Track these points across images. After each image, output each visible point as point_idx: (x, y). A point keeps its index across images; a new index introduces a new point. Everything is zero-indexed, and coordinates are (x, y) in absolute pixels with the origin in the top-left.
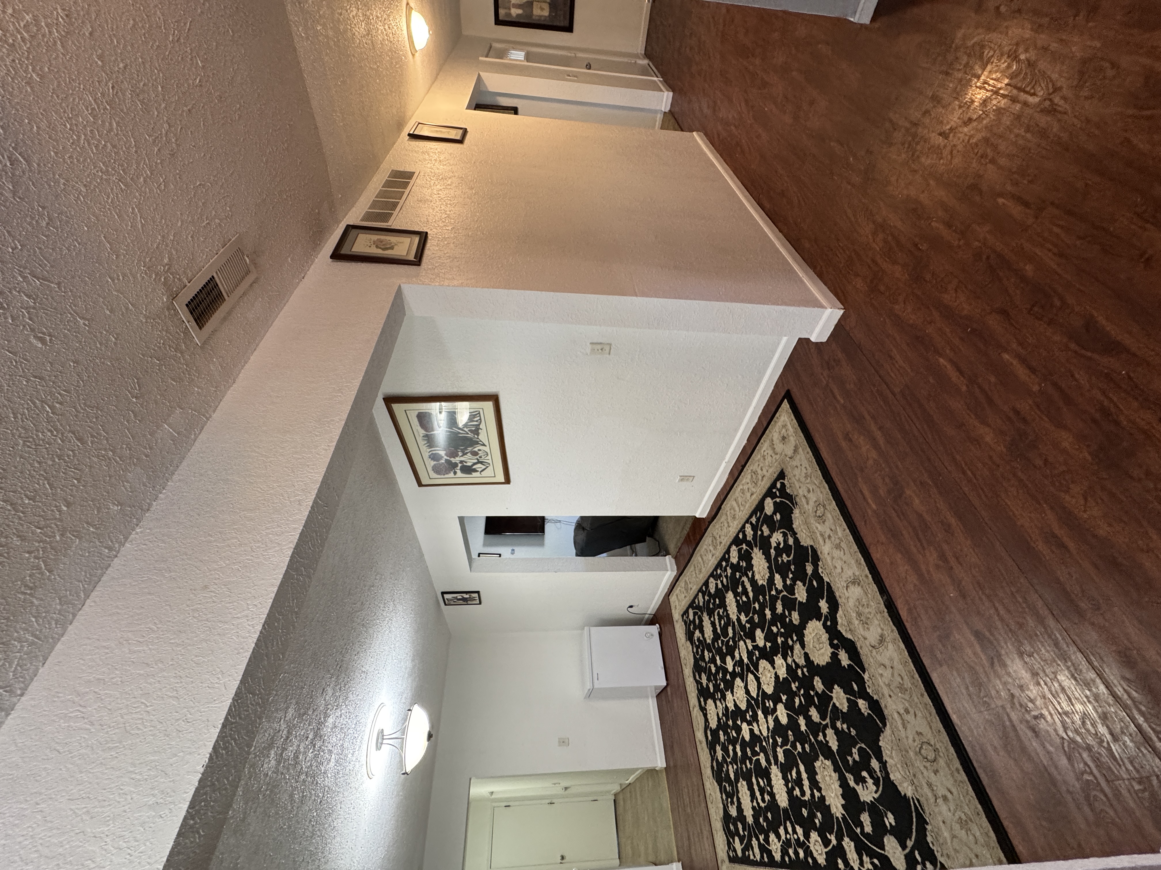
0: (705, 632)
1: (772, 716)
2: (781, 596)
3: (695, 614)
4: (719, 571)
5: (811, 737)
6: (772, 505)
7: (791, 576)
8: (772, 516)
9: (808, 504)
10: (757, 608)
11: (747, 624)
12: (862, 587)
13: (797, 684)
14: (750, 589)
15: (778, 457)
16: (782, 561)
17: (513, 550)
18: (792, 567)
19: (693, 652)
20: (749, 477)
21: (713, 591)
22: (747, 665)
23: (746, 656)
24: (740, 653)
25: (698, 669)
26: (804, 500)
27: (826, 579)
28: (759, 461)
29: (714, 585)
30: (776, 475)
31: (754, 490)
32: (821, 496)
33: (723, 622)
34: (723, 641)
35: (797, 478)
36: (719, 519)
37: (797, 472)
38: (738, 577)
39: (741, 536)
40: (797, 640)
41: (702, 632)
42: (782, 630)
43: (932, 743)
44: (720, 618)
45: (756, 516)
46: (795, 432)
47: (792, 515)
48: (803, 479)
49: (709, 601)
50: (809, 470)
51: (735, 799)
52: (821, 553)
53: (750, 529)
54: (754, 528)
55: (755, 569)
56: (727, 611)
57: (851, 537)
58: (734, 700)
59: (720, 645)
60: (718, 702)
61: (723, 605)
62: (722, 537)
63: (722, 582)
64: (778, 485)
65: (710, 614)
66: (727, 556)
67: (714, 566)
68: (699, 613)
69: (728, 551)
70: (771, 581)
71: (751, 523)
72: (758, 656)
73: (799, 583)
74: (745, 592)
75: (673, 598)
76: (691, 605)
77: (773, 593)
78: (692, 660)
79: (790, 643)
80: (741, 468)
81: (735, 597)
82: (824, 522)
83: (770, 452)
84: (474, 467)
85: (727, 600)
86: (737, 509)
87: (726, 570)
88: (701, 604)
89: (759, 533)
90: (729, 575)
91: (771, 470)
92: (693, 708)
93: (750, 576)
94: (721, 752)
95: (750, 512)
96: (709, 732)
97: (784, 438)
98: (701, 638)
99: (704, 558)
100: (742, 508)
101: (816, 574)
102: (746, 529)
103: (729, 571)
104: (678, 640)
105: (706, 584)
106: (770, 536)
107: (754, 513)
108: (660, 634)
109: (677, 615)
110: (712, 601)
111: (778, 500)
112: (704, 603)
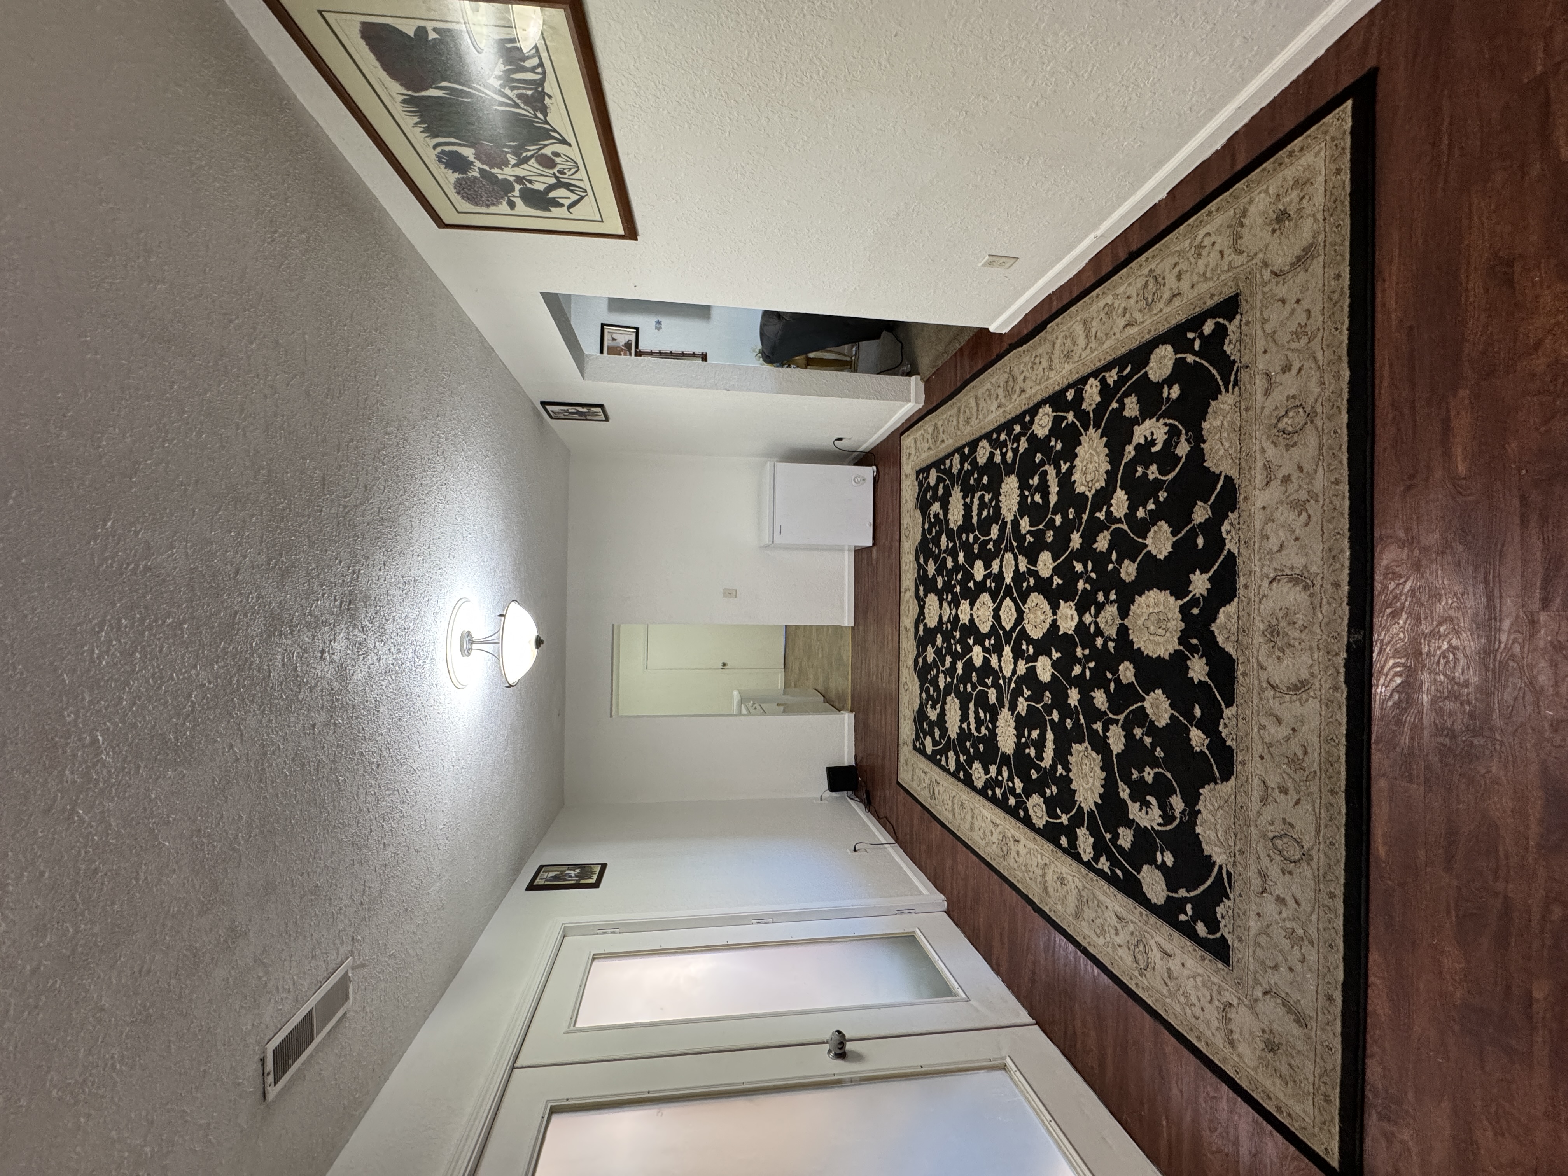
0: (951, 511)
1: (1027, 663)
2: (1114, 527)
3: (939, 480)
4: (1003, 437)
5: (1081, 717)
6: (1169, 364)
7: (1151, 506)
8: (1159, 386)
9: (1267, 393)
10: (1058, 523)
11: (1028, 536)
12: (1311, 595)
13: (1087, 652)
14: (1054, 489)
15: (1239, 260)
16: (1145, 475)
17: (659, 322)
18: (1162, 496)
19: (923, 527)
20: (1140, 282)
21: (982, 460)
22: (1009, 587)
23: (1011, 575)
24: (1001, 567)
25: (924, 549)
26: (1260, 383)
27: (1231, 546)
28: (1180, 254)
29: (987, 454)
30: (1210, 303)
31: (1138, 316)
32: (1317, 390)
33: (985, 513)
34: (976, 539)
35: (1269, 328)
36: (1034, 348)
37: (1275, 315)
38: (1037, 461)
39: (1070, 395)
40: (1114, 601)
41: (945, 507)
42: (1093, 575)
43: (1307, 846)
44: (982, 505)
45: (1121, 370)
46: (1329, 211)
47: (1213, 403)
48: (1283, 337)
49: (969, 473)
50: (1318, 319)
51: (938, 706)
52: (1246, 499)
53: (1096, 390)
54: (1107, 392)
55: (1077, 462)
56: (998, 501)
57: (1347, 503)
58: (971, 615)
59: (971, 540)
60: (945, 605)
61: (995, 488)
62: (1029, 383)
63: (1004, 455)
64: (1208, 328)
65: (968, 491)
66: (1027, 418)
67: (996, 425)
68: (947, 482)
69: (1033, 411)
70: (1104, 496)
71: (1103, 382)
72: (1032, 584)
73: (1164, 525)
74: (1043, 489)
75: (908, 441)
76: (937, 464)
77: (1101, 515)
78: (919, 537)
79: (1101, 597)
80: (1123, 256)
81: (1022, 488)
82: (1287, 448)
83: (1223, 242)
84: (552, 195)
85: (1003, 485)
86: (1081, 341)
87: (1017, 439)
88: (955, 471)
89: (1115, 405)
90: (1021, 450)
91: (1203, 287)
92: (906, 591)
93: (1063, 471)
94: (933, 655)
95: (1110, 358)
96: (921, 628)
97: (1282, 216)
98: (941, 517)
99: (982, 404)
100: (1093, 345)
101: (1212, 528)
102: (1087, 387)
103: (1023, 445)
104: (903, 501)
105: (974, 445)
106: (1136, 421)
107: (1119, 362)
108: (876, 480)
109: (908, 467)
110: (976, 476)
111: (1190, 358)
112: (960, 471)
